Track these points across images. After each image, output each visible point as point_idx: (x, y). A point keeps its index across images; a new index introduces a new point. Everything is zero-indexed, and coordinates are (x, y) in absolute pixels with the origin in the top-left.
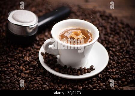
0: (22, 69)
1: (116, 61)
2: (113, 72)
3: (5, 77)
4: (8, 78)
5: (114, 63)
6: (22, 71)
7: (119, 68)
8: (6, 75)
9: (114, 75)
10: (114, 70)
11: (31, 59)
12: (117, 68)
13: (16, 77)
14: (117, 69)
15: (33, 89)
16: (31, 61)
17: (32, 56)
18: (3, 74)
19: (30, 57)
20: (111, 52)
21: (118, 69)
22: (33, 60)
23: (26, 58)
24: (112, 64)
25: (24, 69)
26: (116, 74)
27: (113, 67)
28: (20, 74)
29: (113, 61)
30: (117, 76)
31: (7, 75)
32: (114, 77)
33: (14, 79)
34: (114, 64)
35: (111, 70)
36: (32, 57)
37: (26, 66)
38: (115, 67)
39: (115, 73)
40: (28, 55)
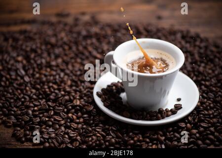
0: (72, 117)
1: (212, 99)
2: (209, 115)
3: (47, 129)
4: (52, 132)
5: (210, 102)
6: (72, 121)
7: (218, 109)
8: (48, 128)
9: (211, 118)
10: (211, 112)
11: (83, 103)
12: (215, 109)
13: (63, 128)
14: (214, 111)
15: (91, 143)
16: (84, 106)
17: (85, 98)
18: (44, 126)
19: (82, 100)
20: (203, 87)
21: (216, 111)
22: (86, 104)
23: (76, 101)
24: (207, 104)
25: (74, 117)
26: (215, 117)
27: (209, 107)
28: (69, 124)
29: (208, 100)
30: (215, 120)
31: (50, 128)
32: (211, 121)
33: (62, 132)
34: (210, 104)
35: (206, 112)
36: (84, 100)
37: (77, 114)
38: (211, 108)
39: (212, 116)
40: (78, 97)
